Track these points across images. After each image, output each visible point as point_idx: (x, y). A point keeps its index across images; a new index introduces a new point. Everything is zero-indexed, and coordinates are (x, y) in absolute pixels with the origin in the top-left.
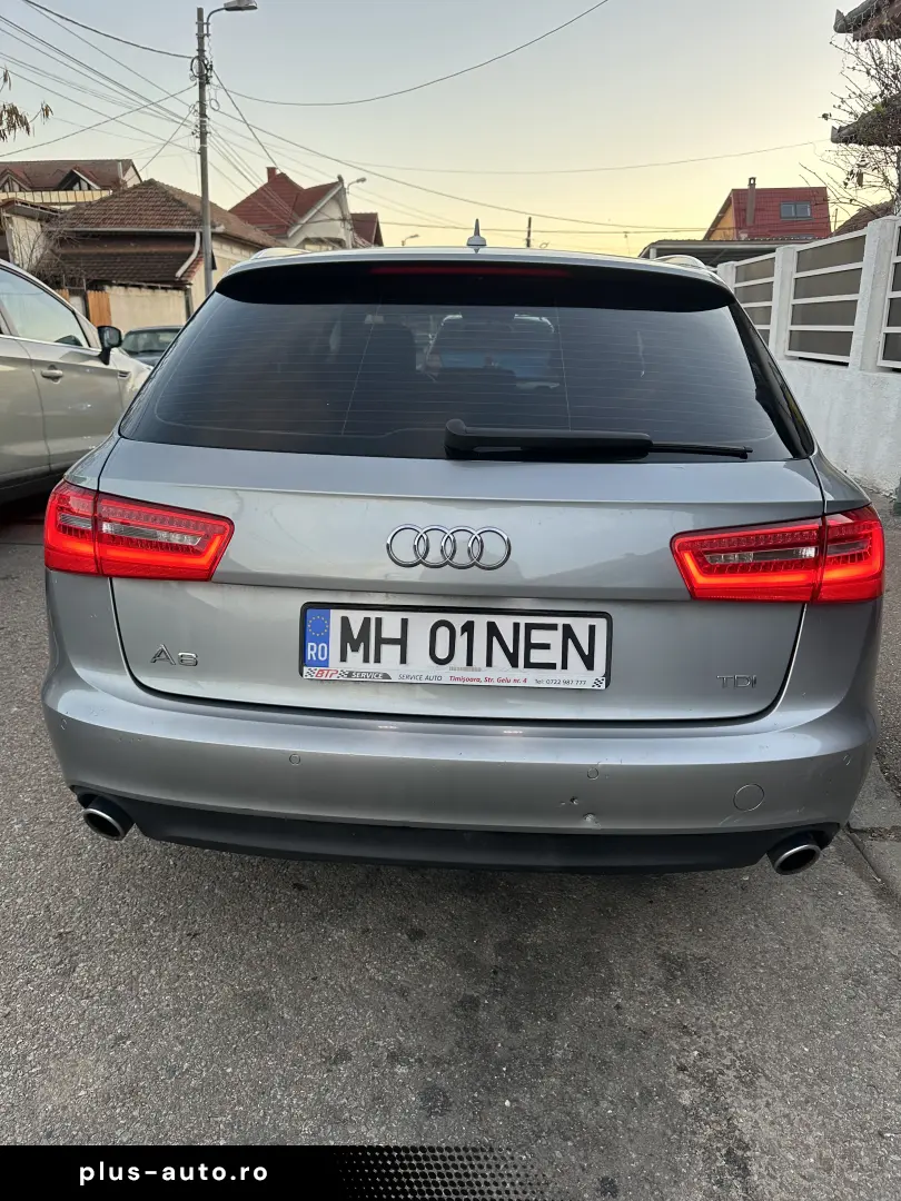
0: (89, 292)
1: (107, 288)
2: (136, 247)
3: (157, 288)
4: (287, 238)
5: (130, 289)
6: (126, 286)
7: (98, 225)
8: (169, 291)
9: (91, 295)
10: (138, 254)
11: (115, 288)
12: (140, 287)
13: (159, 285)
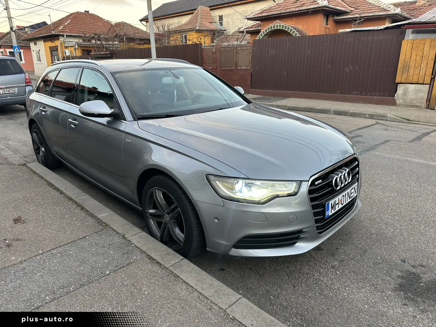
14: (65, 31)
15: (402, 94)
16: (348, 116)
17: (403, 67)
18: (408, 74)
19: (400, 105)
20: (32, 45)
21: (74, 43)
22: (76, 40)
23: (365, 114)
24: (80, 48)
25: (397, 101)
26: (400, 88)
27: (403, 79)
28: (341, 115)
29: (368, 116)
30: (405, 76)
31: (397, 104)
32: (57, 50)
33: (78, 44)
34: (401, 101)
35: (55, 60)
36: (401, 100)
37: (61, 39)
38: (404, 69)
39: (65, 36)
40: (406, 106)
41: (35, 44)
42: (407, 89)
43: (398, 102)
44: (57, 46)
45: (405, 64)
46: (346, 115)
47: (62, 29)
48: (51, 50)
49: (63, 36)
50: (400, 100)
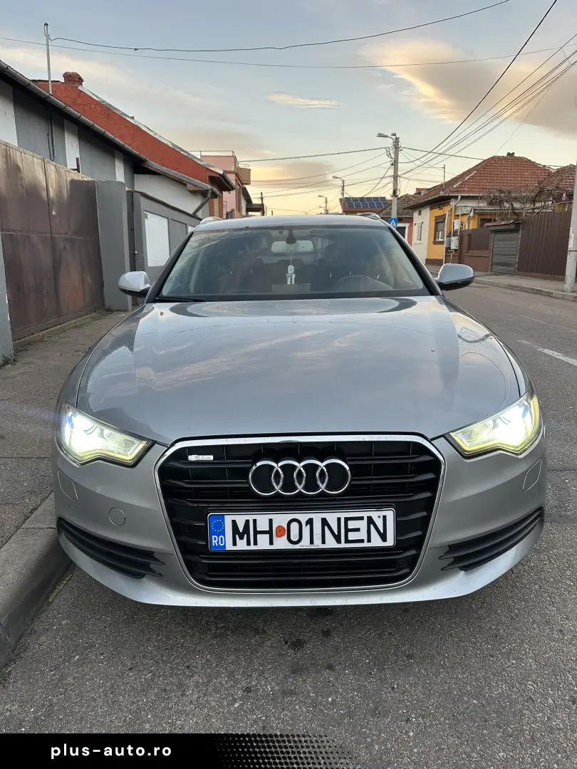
14: (462, 189)
20: (416, 214)
21: (469, 209)
22: (473, 204)
24: (477, 216)
32: (444, 221)
33: (475, 210)
35: (438, 238)
37: (453, 203)
39: (459, 197)
41: (420, 214)
44: (445, 215)
47: (457, 188)
48: (437, 221)
49: (456, 197)
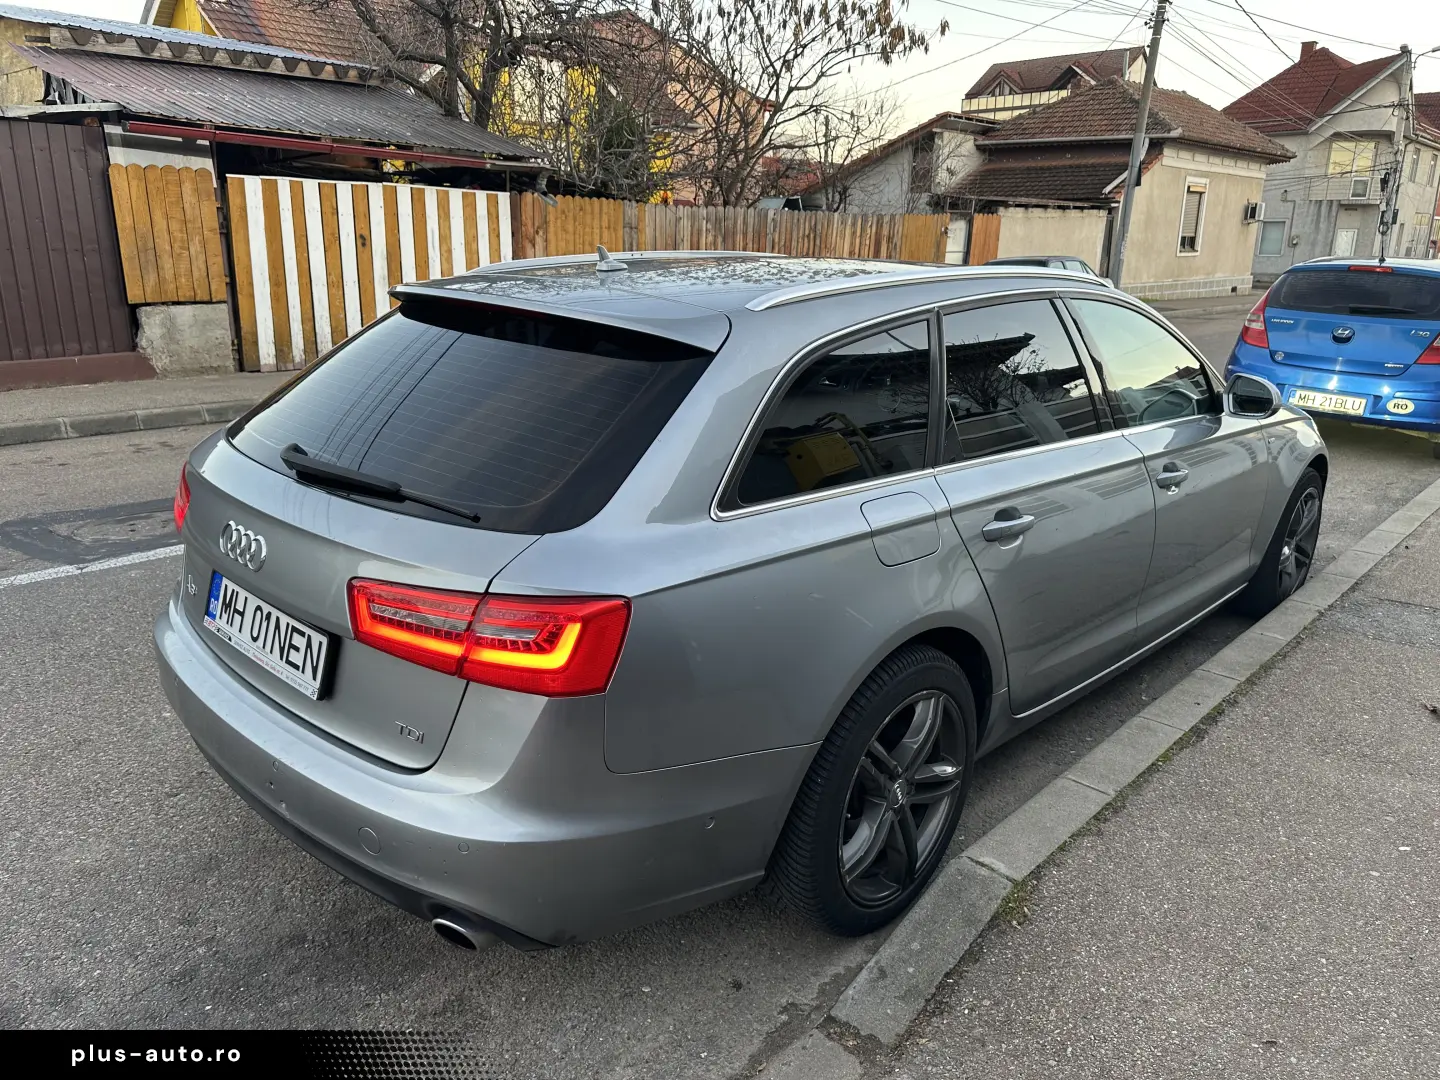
0: (976, 215)
1: (1001, 209)
2: (1071, 158)
3: (1068, 208)
4: (1306, 134)
5: (1030, 209)
6: (1026, 206)
7: (1033, 135)
8: (1086, 211)
9: (979, 219)
10: (1071, 167)
11: (1011, 209)
12: (1045, 207)
13: (1071, 204)
15: (163, 337)
16: (141, 430)
17: (135, 253)
18: (161, 274)
19: (166, 373)
23: (197, 413)
25: (153, 363)
26: (152, 321)
27: (148, 290)
28: (112, 433)
29: (206, 415)
30: (151, 280)
31: (158, 371)
34: (167, 361)
36: (163, 357)
38: (142, 260)
40: (185, 372)
42: (171, 319)
43: (159, 362)
45: (139, 244)
46: (132, 431)
50: (160, 357)
